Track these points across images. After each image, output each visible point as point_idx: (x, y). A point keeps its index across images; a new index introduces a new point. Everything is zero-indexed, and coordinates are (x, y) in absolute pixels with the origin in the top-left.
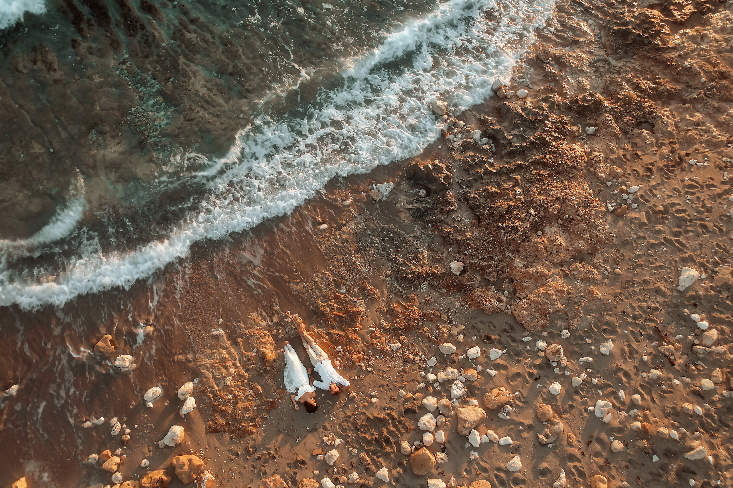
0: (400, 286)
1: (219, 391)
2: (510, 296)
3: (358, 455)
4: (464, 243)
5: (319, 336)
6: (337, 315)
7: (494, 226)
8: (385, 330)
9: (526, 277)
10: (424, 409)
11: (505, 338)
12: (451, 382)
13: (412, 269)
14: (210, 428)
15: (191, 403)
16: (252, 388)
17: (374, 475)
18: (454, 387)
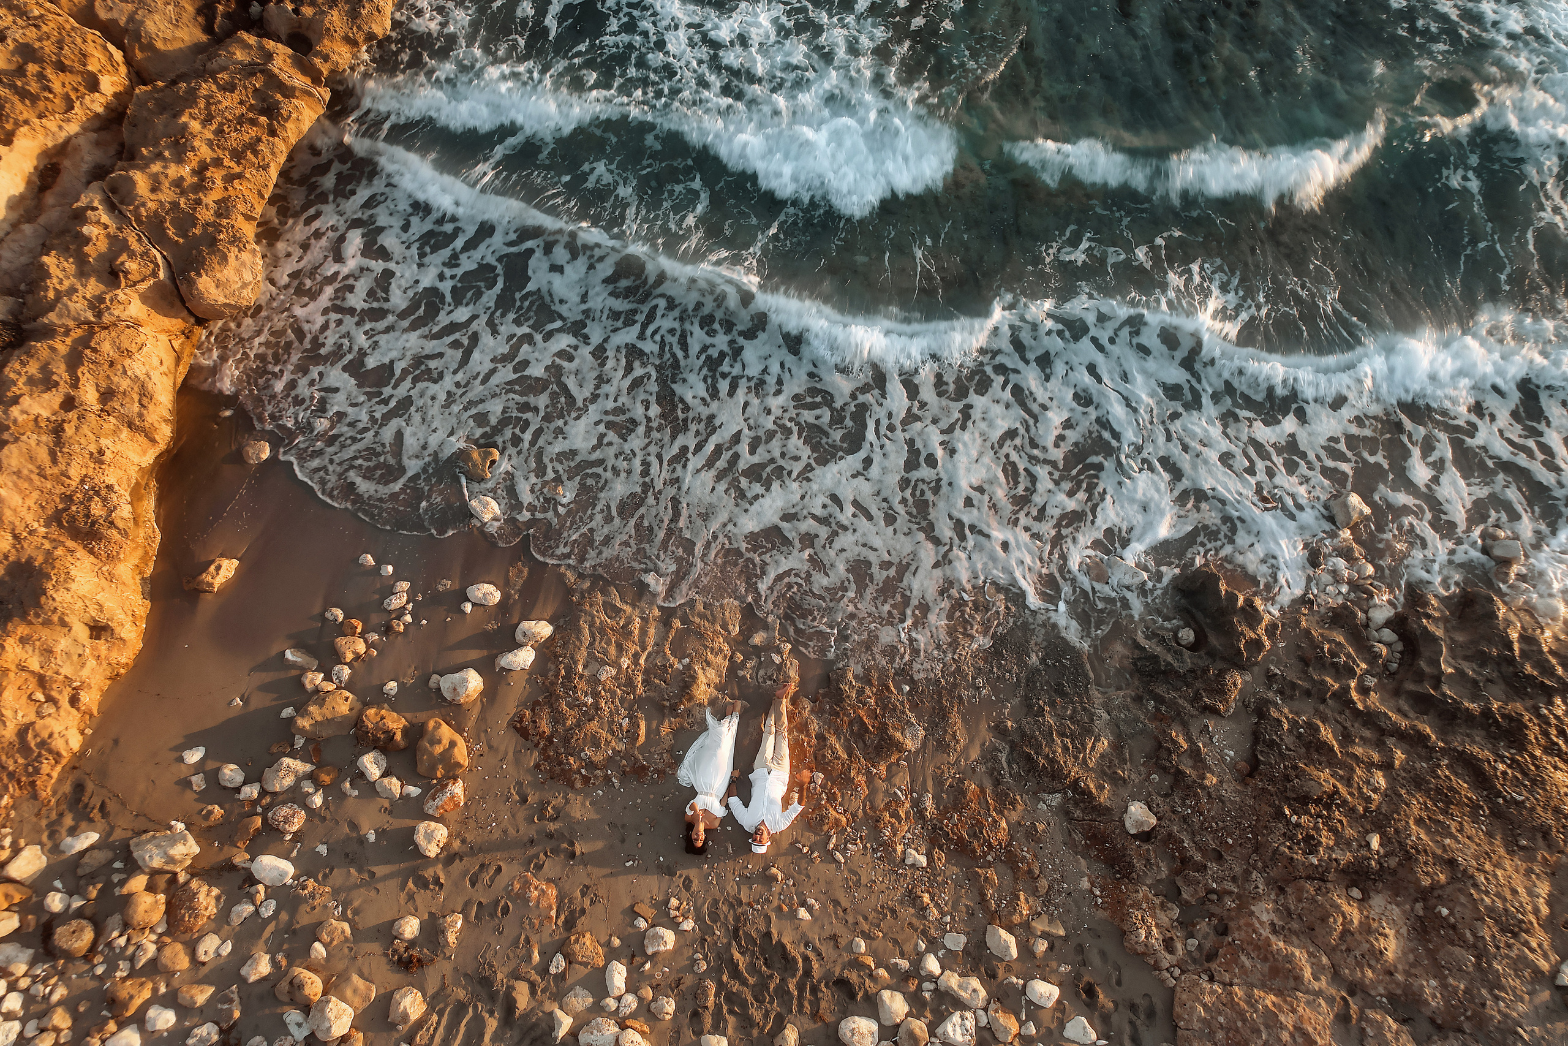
0: (1009, 763)
1: (581, 676)
2: (1196, 955)
3: (701, 977)
4: (1188, 787)
5: (803, 728)
6: (861, 719)
7: (1272, 805)
8: (920, 814)
9: (1258, 948)
10: (872, 1007)
11: (1121, 1020)
12: (960, 1005)
13: (1054, 752)
14: (521, 721)
15: (524, 657)
16: (630, 717)
17: (699, 1033)
18: (956, 1018)
